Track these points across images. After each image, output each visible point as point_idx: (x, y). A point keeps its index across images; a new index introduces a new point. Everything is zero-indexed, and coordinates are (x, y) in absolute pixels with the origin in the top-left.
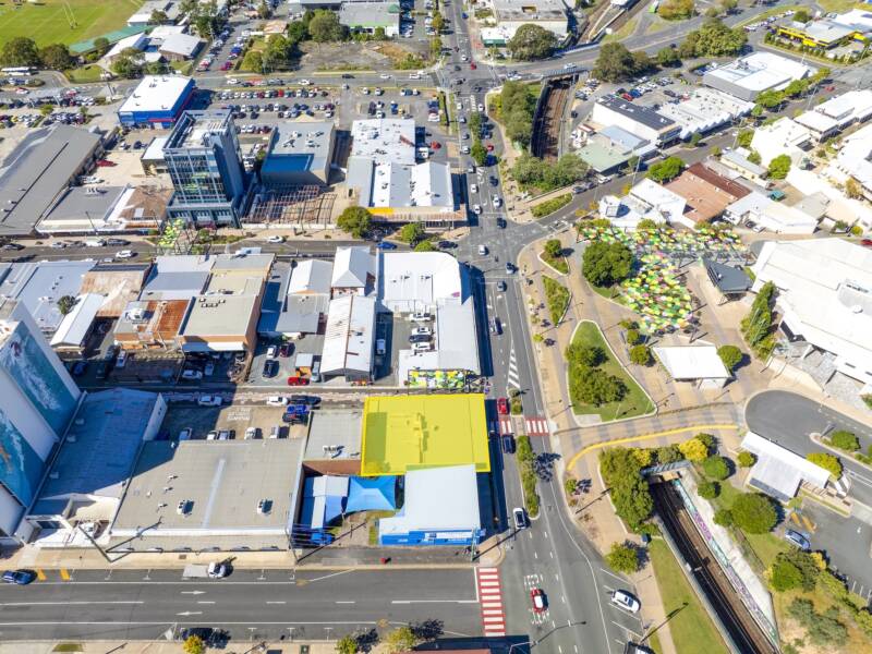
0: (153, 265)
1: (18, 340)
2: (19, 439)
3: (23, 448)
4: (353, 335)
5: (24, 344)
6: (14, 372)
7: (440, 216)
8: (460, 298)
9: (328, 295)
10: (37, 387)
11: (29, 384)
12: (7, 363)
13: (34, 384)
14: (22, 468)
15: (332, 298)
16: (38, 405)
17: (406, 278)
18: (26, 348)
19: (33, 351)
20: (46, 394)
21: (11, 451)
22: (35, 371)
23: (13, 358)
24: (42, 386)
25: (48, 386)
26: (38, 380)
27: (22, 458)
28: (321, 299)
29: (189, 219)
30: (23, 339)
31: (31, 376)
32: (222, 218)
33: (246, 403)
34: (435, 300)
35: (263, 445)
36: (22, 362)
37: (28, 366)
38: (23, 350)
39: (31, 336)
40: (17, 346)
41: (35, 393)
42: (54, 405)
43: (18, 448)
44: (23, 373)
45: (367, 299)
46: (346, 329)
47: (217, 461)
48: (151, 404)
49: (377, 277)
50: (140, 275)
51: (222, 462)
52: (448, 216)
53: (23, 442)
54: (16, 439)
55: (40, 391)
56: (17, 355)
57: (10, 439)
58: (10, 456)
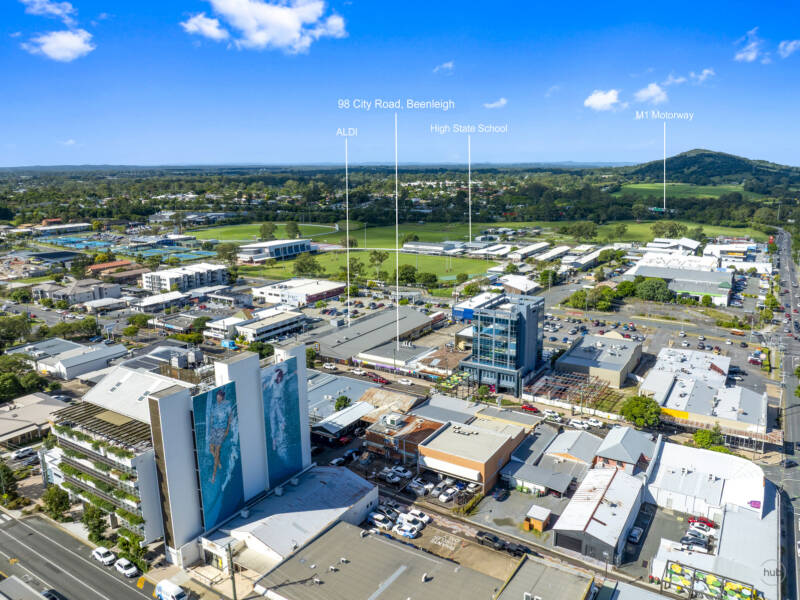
0: (427, 398)
1: (285, 370)
2: (237, 457)
3: (235, 468)
4: (605, 504)
5: (287, 377)
6: (267, 394)
7: (746, 434)
8: (760, 511)
9: (589, 465)
10: (277, 423)
11: (272, 415)
12: (265, 382)
13: (276, 418)
14: (223, 487)
15: (593, 467)
16: (269, 441)
17: (689, 472)
18: (287, 382)
19: (290, 389)
20: (281, 436)
21: (224, 460)
22: (284, 407)
23: (272, 382)
24: (282, 426)
25: (286, 430)
26: (282, 418)
27: (229, 477)
28: (579, 467)
29: (476, 378)
30: (289, 372)
31: (277, 410)
32: (504, 383)
33: (458, 534)
34: (723, 503)
35: (456, 570)
36: (277, 392)
37: (280, 399)
38: (284, 382)
39: (296, 376)
40: (281, 374)
41: (273, 426)
42: (282, 452)
43: (232, 464)
44: (273, 401)
45: (634, 479)
46: (599, 496)
47: (398, 566)
48: (363, 492)
49: (651, 463)
50: (413, 400)
51: (403, 568)
52: (756, 435)
53: (238, 462)
54: (234, 454)
55: (277, 429)
56: (277, 381)
57: (230, 451)
58: (220, 466)
